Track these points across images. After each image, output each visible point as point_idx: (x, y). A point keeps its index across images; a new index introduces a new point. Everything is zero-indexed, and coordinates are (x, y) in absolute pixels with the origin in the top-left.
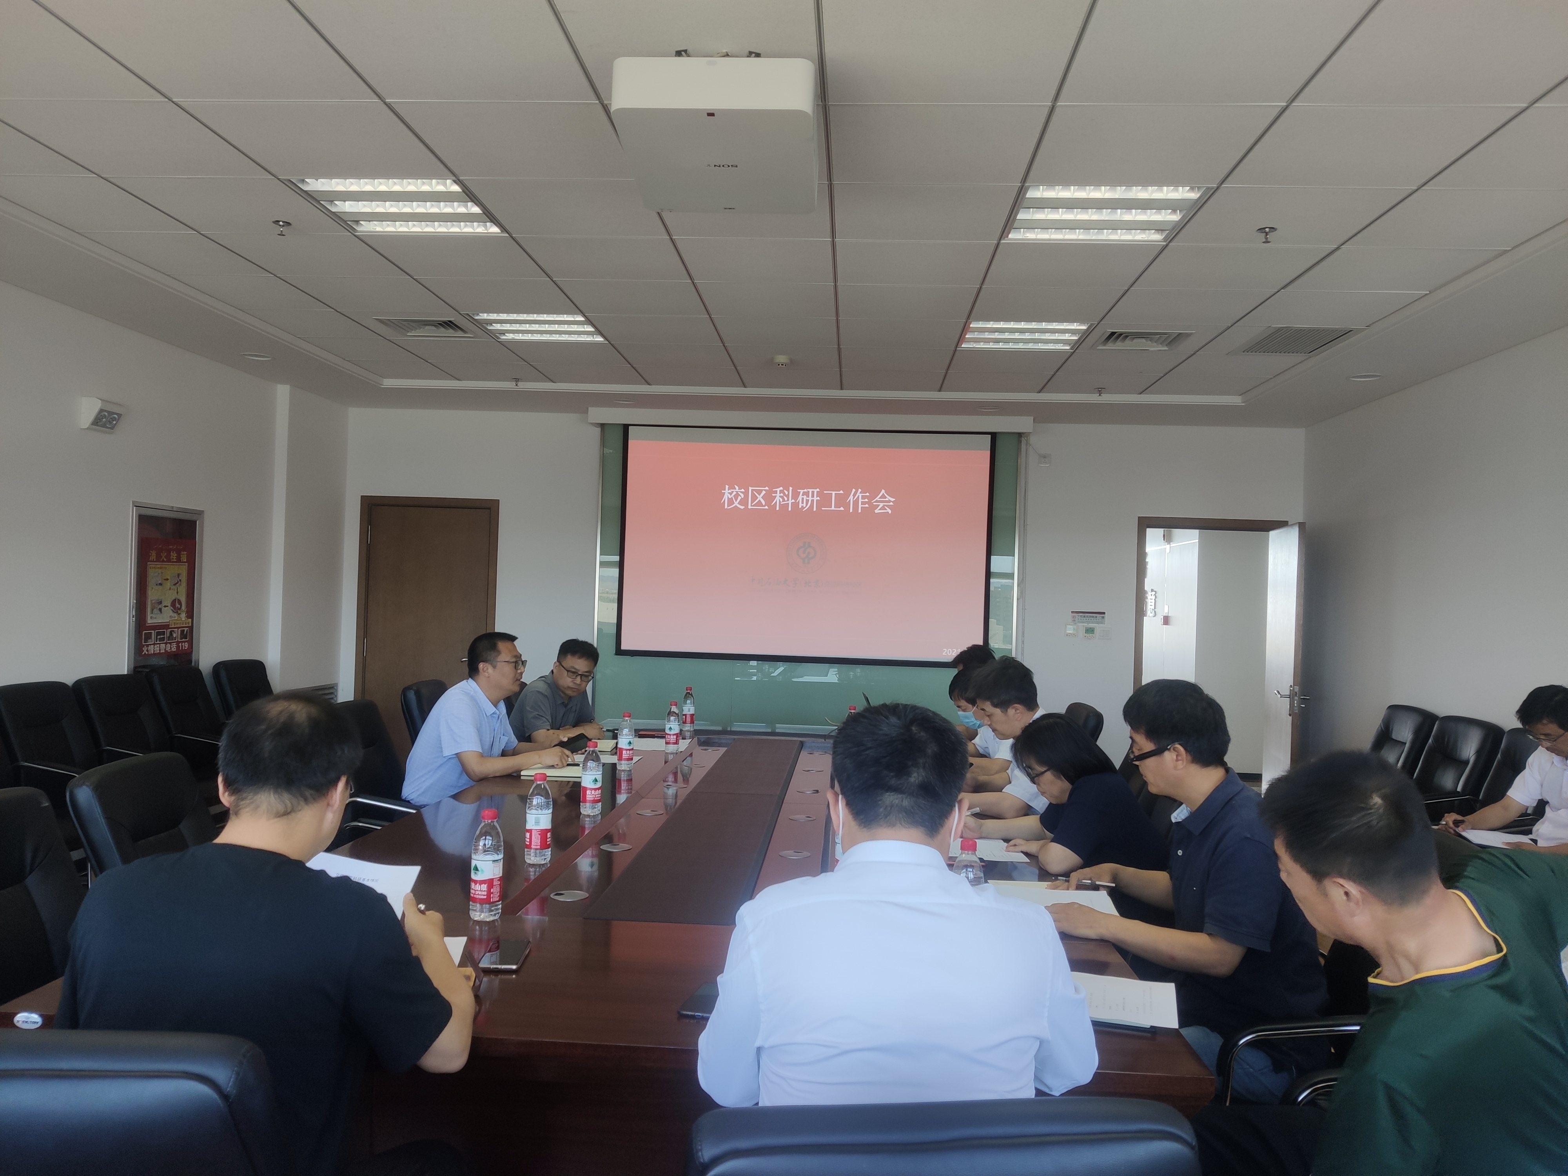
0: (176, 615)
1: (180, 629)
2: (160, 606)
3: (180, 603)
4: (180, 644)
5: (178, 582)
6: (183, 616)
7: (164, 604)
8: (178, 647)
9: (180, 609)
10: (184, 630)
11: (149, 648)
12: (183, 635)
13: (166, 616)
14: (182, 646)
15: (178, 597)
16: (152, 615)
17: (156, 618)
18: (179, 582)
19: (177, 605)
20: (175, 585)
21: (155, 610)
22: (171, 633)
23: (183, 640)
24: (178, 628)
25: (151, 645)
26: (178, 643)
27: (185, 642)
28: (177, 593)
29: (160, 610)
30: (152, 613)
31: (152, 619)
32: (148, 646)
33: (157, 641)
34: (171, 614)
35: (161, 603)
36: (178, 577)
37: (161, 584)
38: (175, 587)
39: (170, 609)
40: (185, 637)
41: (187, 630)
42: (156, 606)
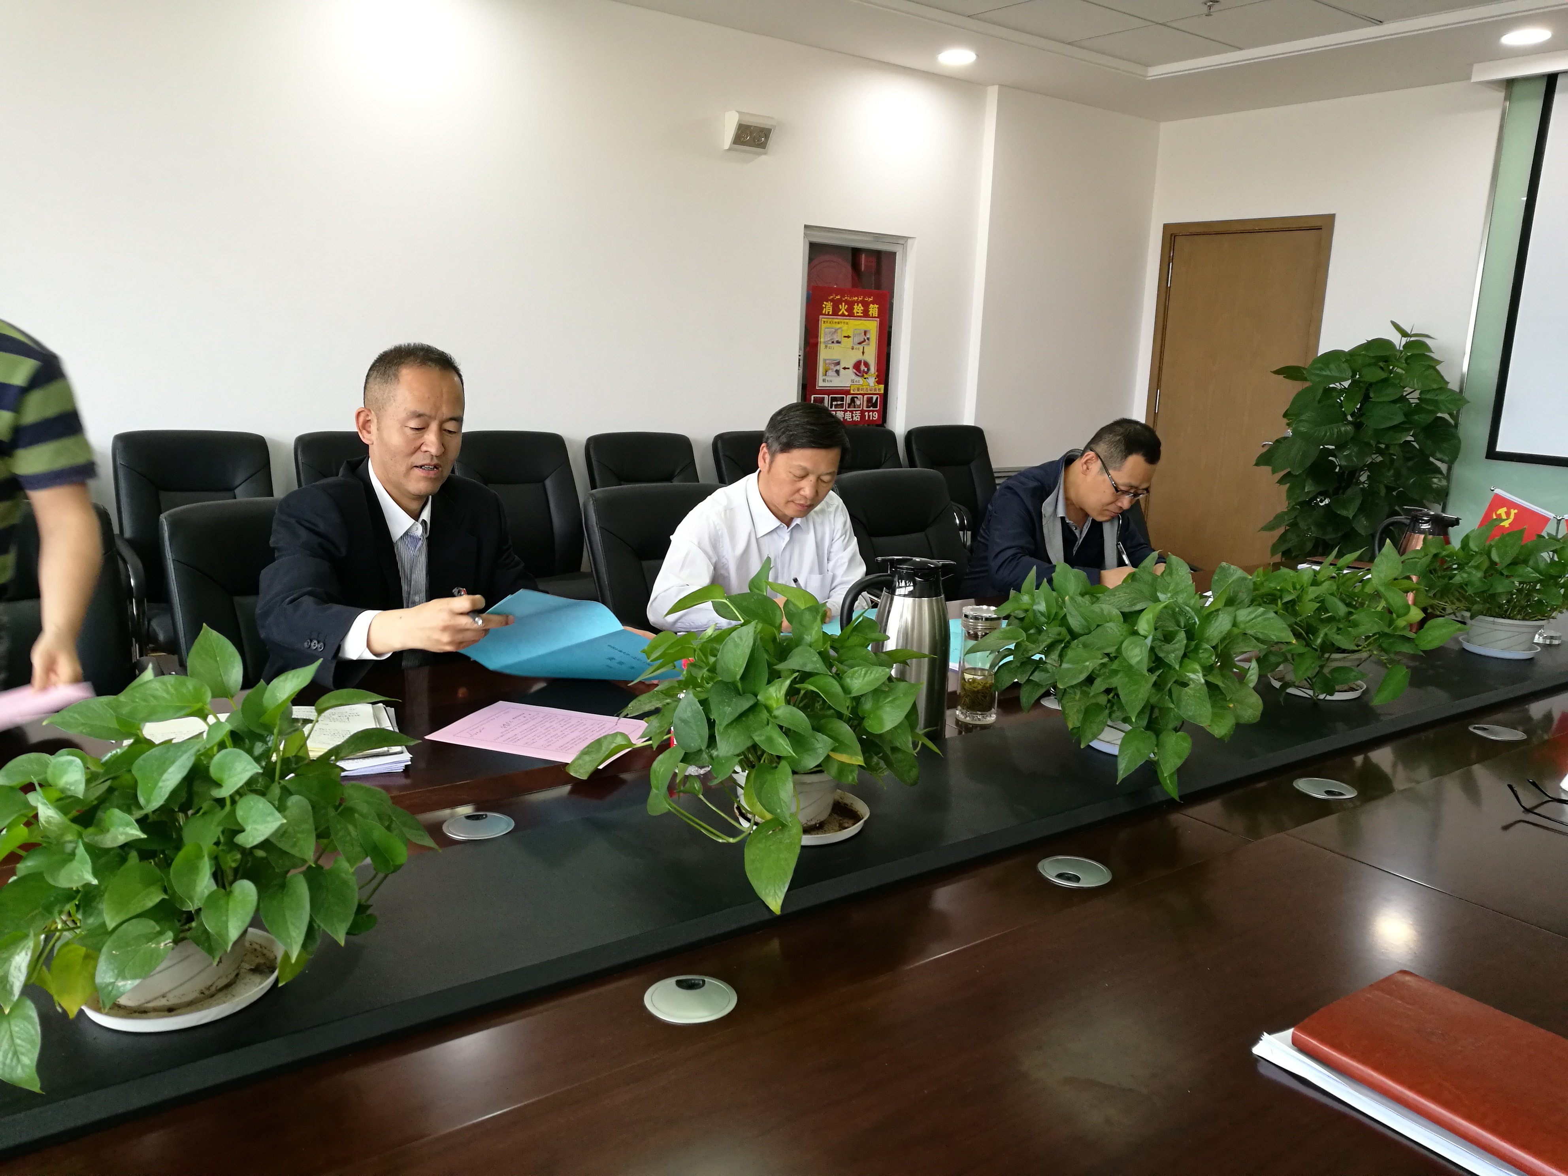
0: (861, 379)
1: (866, 396)
2: (838, 368)
3: (866, 364)
4: (867, 413)
5: (865, 341)
6: (872, 381)
7: (843, 365)
8: (862, 416)
9: (866, 373)
10: (873, 397)
12: (872, 404)
13: (846, 380)
14: (869, 416)
15: (865, 357)
16: (827, 378)
17: (831, 381)
18: (867, 341)
19: (863, 368)
20: (860, 343)
21: (830, 373)
23: (871, 409)
24: (863, 395)
26: (863, 412)
27: (873, 411)
28: (863, 353)
29: (837, 372)
30: (826, 375)
31: (825, 381)
34: (856, 378)
35: (838, 363)
36: (865, 334)
37: (838, 342)
38: (861, 347)
39: (852, 370)
40: (875, 405)
41: (877, 398)
42: (832, 366)
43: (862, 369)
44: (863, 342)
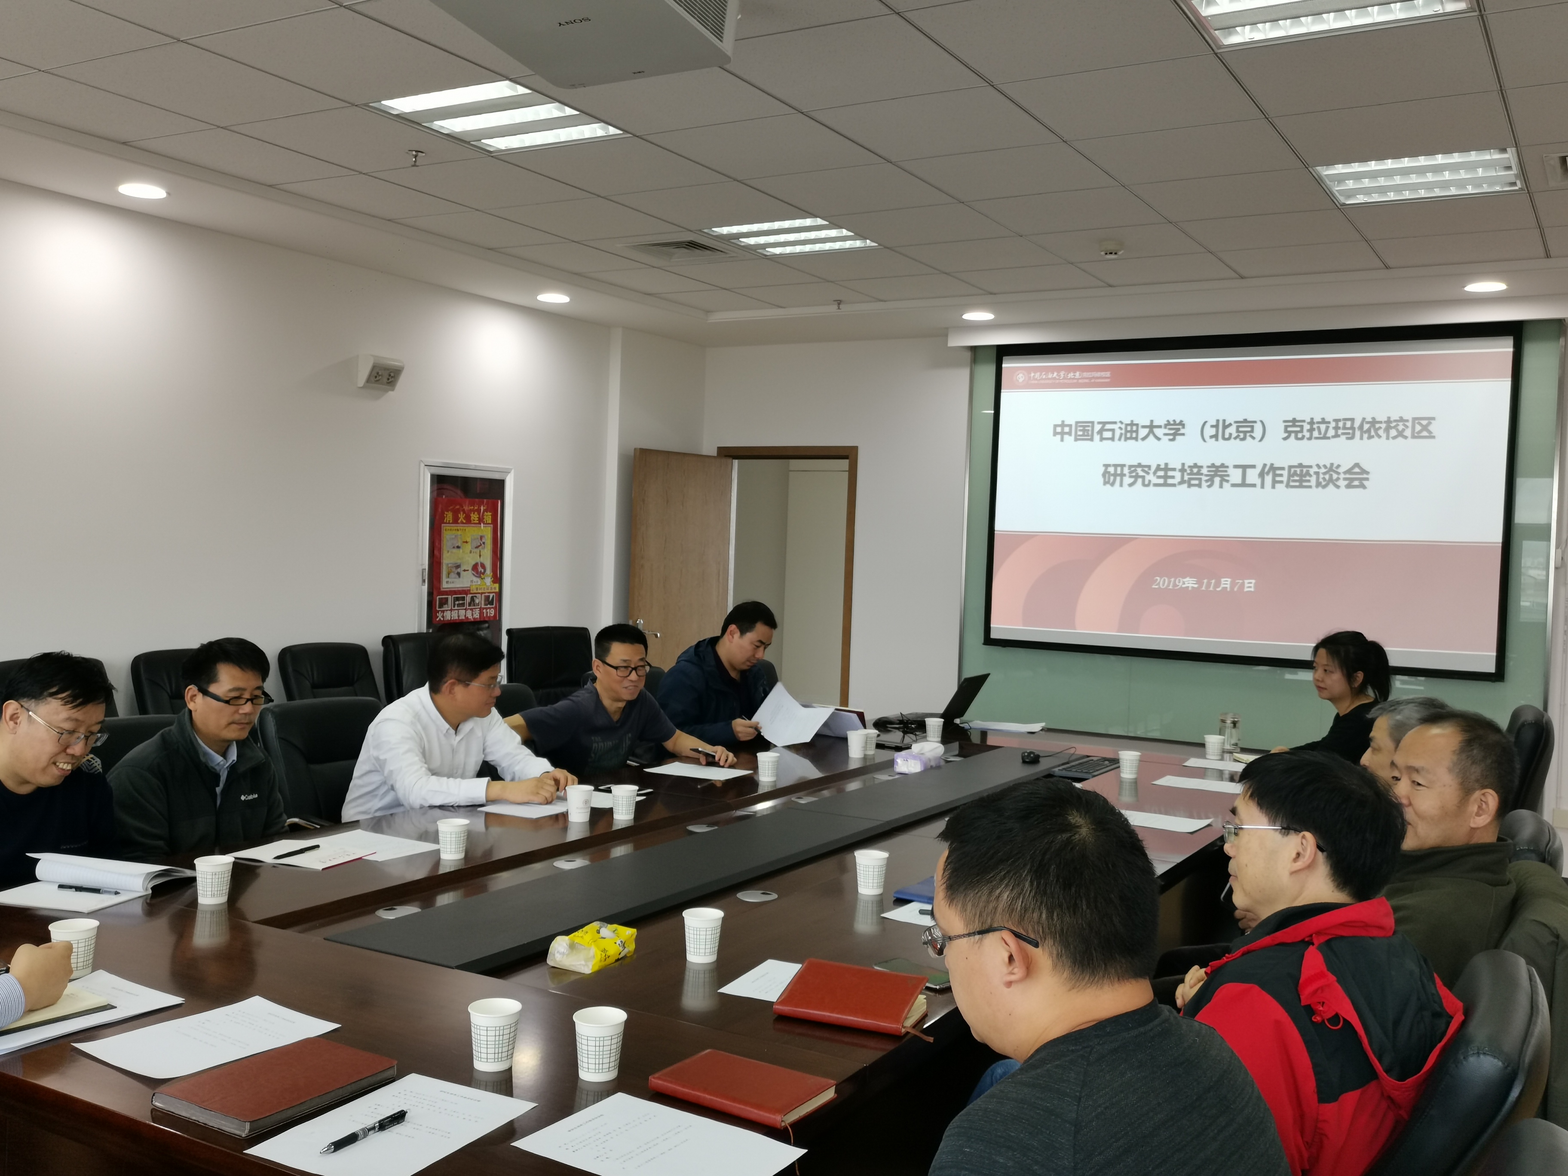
0: (479, 580)
1: (483, 595)
2: (459, 570)
3: (483, 566)
4: (485, 611)
5: (481, 545)
6: (488, 581)
7: (463, 568)
8: (481, 613)
9: (483, 574)
10: (489, 596)
11: (445, 614)
12: (489, 602)
13: (467, 581)
14: (487, 613)
15: (482, 560)
16: (448, 580)
17: (453, 583)
18: (483, 545)
19: (480, 569)
20: (477, 547)
21: (452, 575)
22: (472, 599)
23: (489, 606)
24: (482, 593)
25: (447, 610)
26: (481, 609)
27: (490, 608)
28: (480, 556)
29: (459, 574)
30: (448, 577)
31: (448, 583)
32: (443, 612)
33: (454, 607)
34: (475, 579)
35: (458, 566)
36: (481, 539)
37: (458, 547)
38: (478, 550)
39: (470, 572)
40: (491, 603)
41: (493, 596)
42: (454, 570)
43: (479, 571)
44: (479, 546)
